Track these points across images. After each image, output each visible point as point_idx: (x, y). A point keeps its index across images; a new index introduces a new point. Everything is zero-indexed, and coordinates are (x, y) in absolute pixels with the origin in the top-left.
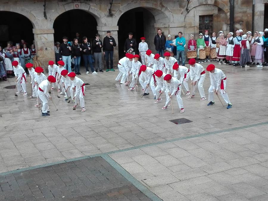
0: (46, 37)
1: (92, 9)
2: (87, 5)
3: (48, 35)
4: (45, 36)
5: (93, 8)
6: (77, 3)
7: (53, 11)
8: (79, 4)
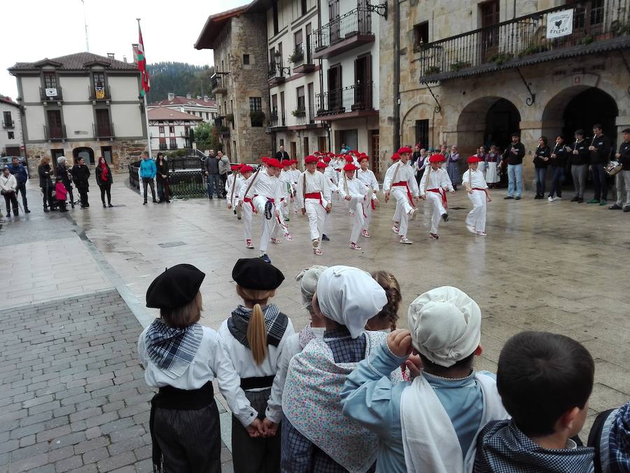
0: (532, 134)
1: (603, 83)
2: (594, 76)
3: (535, 130)
4: (531, 131)
5: (605, 81)
6: (579, 75)
7: (545, 91)
8: (581, 76)
